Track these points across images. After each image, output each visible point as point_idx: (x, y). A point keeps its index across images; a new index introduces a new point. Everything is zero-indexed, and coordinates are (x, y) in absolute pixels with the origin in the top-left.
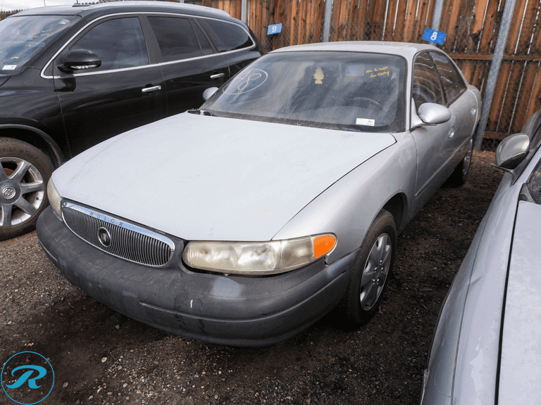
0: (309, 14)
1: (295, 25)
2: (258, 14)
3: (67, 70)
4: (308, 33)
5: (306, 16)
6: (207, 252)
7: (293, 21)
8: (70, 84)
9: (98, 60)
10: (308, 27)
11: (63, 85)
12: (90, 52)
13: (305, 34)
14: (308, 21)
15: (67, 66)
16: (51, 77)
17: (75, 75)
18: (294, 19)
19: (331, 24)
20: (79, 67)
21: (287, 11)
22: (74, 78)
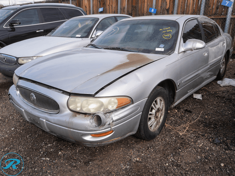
0: (113, 3)
1: (109, 8)
2: (96, 4)
3: (11, 25)
4: (113, 11)
5: (112, 4)
6: (23, 60)
7: (108, 6)
8: (13, 29)
9: (20, 22)
10: (113, 8)
11: (11, 30)
12: (17, 20)
13: (112, 11)
14: (113, 6)
15: (11, 24)
16: (6, 27)
17: (14, 27)
18: (108, 5)
19: (120, 7)
20: (14, 24)
21: (106, 3)
22: (14, 28)
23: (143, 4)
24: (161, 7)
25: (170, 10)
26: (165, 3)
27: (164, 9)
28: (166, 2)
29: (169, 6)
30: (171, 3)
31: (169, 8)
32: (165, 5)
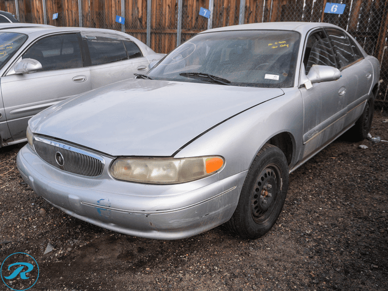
0: (73, 7)
1: (68, 14)
7: (67, 11)
10: (74, 15)
14: (73, 12)
23: (110, 9)
24: (132, 15)
25: (143, 20)
26: (136, 9)
27: (136, 18)
28: (138, 9)
29: (142, 14)
30: (144, 10)
31: (142, 17)
32: (137, 12)
